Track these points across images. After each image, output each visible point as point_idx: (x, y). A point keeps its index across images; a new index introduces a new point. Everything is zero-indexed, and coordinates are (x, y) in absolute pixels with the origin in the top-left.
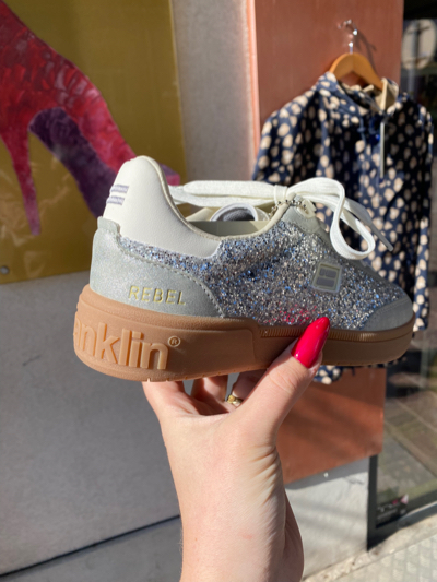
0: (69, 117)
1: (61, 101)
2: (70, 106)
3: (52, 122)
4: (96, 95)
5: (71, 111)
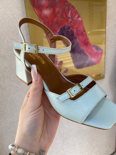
0: (71, 28)
1: (69, 22)
2: (72, 24)
3: (65, 31)
4: (81, 20)
5: (72, 26)
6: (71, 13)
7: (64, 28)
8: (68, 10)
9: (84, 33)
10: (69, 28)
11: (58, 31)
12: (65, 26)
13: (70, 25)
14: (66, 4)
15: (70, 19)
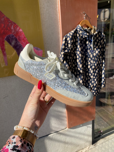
2: (15, 34)
3: (10, 38)
4: (22, 31)
5: (15, 35)
6: (14, 27)
7: (9, 36)
8: (11, 25)
9: (25, 39)
10: (13, 36)
11: (5, 38)
12: (10, 35)
13: (13, 34)
14: (9, 21)
15: (13, 31)
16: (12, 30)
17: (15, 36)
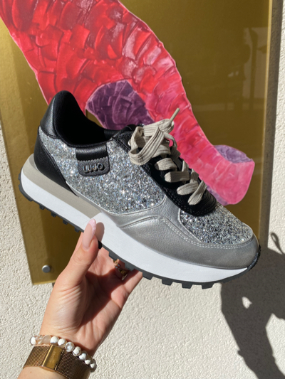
5: (138, 84)
6: (135, 43)
7: (110, 91)
8: (125, 34)
10: (127, 90)
11: (91, 99)
12: (115, 84)
13: (130, 82)
15: (131, 64)
16: (126, 60)
17: (136, 92)
